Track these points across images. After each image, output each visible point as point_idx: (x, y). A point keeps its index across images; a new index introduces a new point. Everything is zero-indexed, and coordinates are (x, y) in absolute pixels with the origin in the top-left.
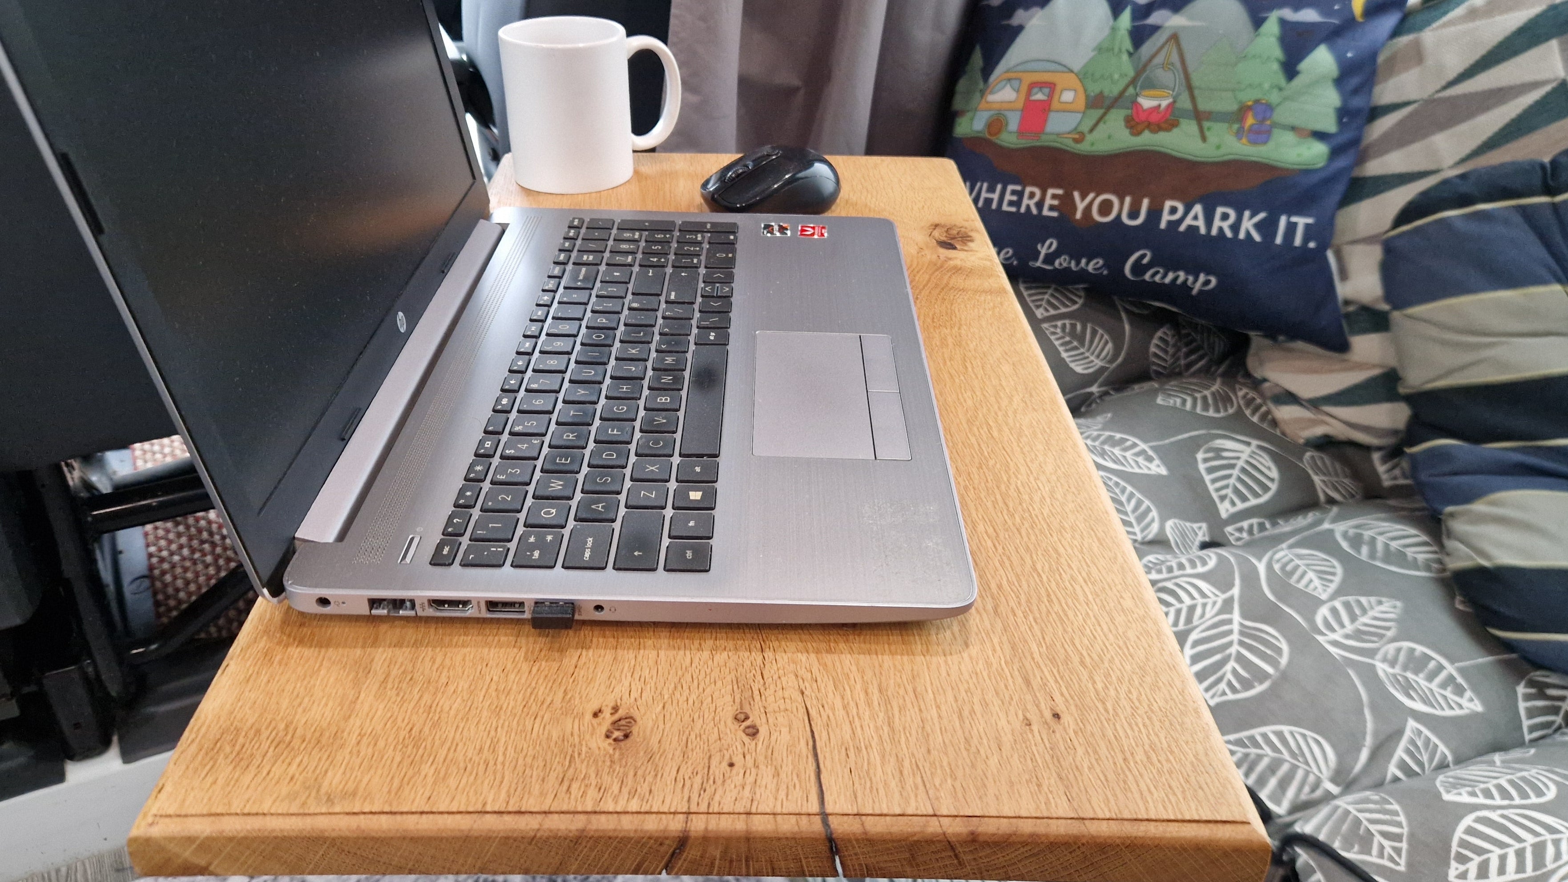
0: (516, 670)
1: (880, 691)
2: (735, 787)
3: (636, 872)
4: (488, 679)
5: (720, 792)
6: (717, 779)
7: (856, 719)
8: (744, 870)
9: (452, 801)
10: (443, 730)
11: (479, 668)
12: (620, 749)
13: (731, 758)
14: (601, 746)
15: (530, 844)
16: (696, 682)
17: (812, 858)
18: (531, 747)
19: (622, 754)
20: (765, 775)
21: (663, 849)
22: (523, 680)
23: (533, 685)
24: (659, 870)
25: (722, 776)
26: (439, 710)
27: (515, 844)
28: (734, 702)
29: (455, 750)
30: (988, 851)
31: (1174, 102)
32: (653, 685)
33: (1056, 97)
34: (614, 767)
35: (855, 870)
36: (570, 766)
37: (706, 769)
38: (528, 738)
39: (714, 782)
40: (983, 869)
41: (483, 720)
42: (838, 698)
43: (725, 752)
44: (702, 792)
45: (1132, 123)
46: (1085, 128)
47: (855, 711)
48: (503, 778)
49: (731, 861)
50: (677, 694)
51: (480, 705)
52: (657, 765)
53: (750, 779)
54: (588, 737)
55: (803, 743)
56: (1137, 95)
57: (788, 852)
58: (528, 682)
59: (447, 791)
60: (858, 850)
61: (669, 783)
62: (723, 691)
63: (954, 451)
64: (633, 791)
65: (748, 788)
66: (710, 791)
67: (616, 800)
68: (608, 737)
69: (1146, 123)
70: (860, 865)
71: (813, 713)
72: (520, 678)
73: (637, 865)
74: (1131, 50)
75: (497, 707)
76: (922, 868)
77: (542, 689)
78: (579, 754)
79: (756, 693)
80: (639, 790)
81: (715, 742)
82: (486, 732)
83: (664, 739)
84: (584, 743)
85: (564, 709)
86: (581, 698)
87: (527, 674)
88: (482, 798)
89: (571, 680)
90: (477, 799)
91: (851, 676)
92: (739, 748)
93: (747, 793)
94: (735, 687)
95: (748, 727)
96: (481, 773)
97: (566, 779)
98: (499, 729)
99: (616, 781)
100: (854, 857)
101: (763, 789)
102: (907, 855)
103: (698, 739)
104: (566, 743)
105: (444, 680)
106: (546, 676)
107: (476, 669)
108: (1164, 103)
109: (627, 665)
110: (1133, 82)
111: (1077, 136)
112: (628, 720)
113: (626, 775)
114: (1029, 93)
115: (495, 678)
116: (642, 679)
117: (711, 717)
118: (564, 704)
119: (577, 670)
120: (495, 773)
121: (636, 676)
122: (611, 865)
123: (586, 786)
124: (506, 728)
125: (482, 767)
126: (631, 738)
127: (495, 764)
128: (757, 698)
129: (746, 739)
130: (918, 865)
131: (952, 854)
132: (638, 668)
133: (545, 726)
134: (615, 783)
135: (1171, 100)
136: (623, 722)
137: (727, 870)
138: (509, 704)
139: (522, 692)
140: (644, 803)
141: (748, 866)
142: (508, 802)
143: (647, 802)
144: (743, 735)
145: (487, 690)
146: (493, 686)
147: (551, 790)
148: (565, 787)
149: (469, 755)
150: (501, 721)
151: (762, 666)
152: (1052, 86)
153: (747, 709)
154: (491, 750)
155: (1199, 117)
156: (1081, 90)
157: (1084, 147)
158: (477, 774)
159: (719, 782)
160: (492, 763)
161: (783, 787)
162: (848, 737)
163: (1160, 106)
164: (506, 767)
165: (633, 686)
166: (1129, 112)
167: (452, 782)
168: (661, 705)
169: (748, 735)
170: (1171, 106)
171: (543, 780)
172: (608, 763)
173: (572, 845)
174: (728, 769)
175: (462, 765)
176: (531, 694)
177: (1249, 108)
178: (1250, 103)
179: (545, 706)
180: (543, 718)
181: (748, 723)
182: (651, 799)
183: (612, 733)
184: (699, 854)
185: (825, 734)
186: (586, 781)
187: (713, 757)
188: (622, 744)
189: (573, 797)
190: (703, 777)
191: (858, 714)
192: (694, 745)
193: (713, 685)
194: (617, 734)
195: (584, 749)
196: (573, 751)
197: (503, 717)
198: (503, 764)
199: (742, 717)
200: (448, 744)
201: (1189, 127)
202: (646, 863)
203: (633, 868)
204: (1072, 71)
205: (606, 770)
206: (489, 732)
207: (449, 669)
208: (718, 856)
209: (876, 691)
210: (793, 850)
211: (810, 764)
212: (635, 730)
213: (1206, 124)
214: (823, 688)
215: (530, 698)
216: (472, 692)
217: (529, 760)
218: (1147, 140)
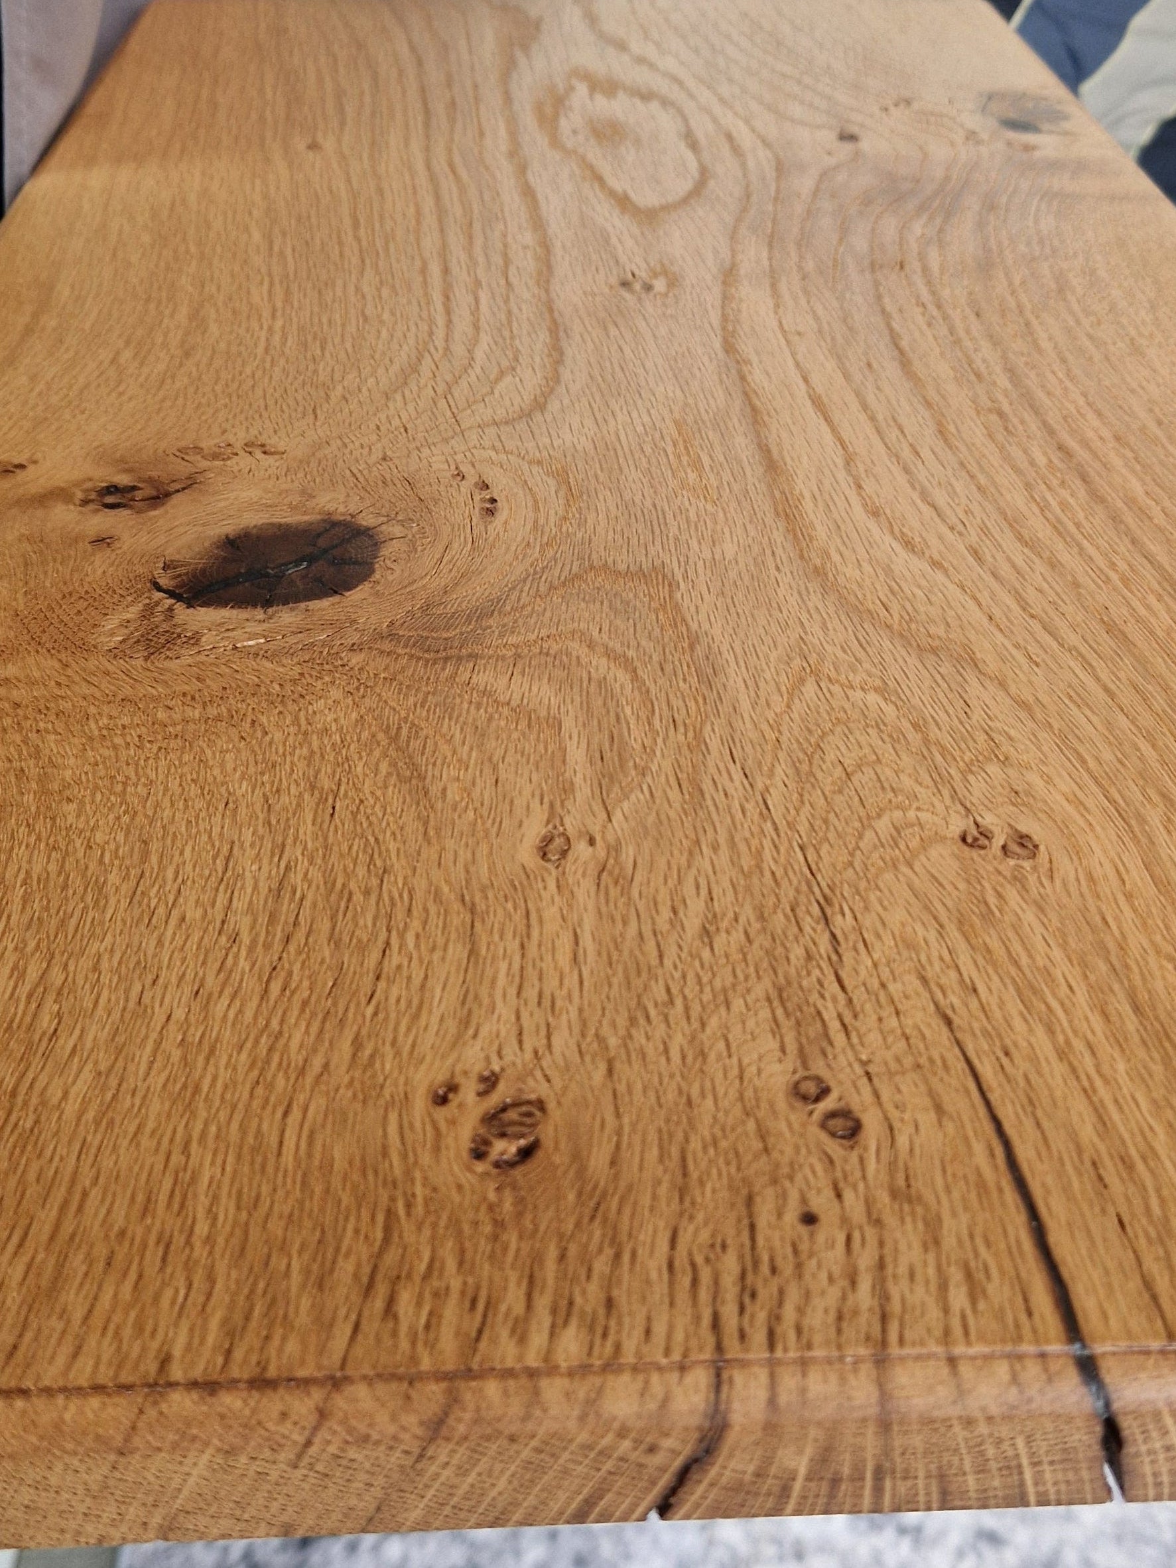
0: (228, 991)
1: (1137, 1009)
2: (831, 1279)
3: (579, 1516)
4: (160, 1017)
5: (793, 1296)
6: (779, 1262)
7: (1098, 1083)
8: (867, 1500)
9: (75, 1355)
10: (48, 1153)
11: (137, 988)
12: (514, 1187)
13: (804, 1201)
14: (463, 1181)
16: (679, 1002)
17: (1052, 1463)
18: (280, 1193)
19: (520, 1201)
20: (903, 1246)
21: (657, 1459)
22: (249, 1014)
23: (275, 1024)
24: (640, 1510)
25: (789, 1250)
26: (34, 1100)
27: (254, 1467)
28: (783, 1050)
29: (80, 1209)
32: (574, 1014)
34: (505, 1237)
36: (387, 1240)
37: (746, 1234)
38: (270, 1169)
39: (774, 1270)
41: (151, 1125)
42: (1040, 1031)
43: (787, 1184)
44: (747, 1300)
47: (1088, 1061)
48: (211, 1279)
50: (639, 1036)
51: (142, 1087)
52: (615, 1228)
53: (865, 1259)
54: (426, 1158)
55: (979, 1148)
57: (991, 1452)
58: (262, 1022)
59: (60, 1326)
61: (654, 1275)
62: (751, 1024)
63: (1148, 479)
64: (564, 1303)
65: (865, 1284)
66: (766, 1293)
67: (521, 1335)
68: (479, 1154)
71: (987, 1070)
72: (240, 1011)
73: (586, 1501)
75: (184, 1087)
77: (297, 1037)
78: (409, 1206)
79: (834, 1026)
80: (578, 1300)
81: (756, 1157)
82: (161, 1158)
83: (625, 1154)
84: (418, 1175)
85: (357, 1085)
86: (398, 1054)
87: (256, 1000)
88: (155, 1345)
89: (369, 1011)
90: (144, 1349)
91: (1057, 973)
92: (819, 1168)
93: (864, 1295)
94: (780, 1012)
95: (832, 1115)
96: (151, 1270)
97: (379, 1277)
98: (194, 1145)
99: (513, 1276)
101: (904, 1283)
103: (712, 1151)
104: (371, 1177)
105: (46, 1022)
106: (305, 1003)
107: (127, 992)
109: (503, 966)
112: (524, 1109)
113: (537, 1258)
115: (179, 1014)
116: (547, 1003)
117: (733, 1093)
118: (358, 1074)
119: (382, 984)
120: (189, 1266)
121: (531, 993)
122: (515, 1504)
123: (436, 1294)
124: (211, 1143)
125: (153, 1256)
126: (540, 1154)
127: (188, 1243)
128: (839, 1038)
129: (834, 1148)
132: (532, 974)
133: (312, 1134)
134: (512, 1285)
136: (512, 1115)
137: (822, 1501)
138: (215, 1078)
139: (249, 1045)
140: (598, 1341)
141: (878, 1490)
142: (228, 1353)
143: (605, 1335)
144: (823, 1136)
145: (158, 1044)
146: (174, 1034)
147: (342, 1312)
148: (379, 1304)
149: (119, 1221)
150: (198, 1127)
151: (834, 957)
153: (818, 1067)
154: (176, 1206)
158: (140, 1276)
159: (787, 1269)
160: (179, 1240)
161: (956, 1275)
162: (1087, 1132)
164: (218, 1250)
165: (526, 1021)
167: (74, 1299)
168: (603, 1067)
169: (833, 1135)
171: (320, 1286)
172: (488, 1229)
173: (408, 1462)
174: (803, 1230)
175: (101, 1251)
176: (271, 1050)
179: (309, 1080)
180: (305, 1110)
181: (828, 1104)
182: (612, 1323)
183: (487, 1143)
184: (751, 1468)
185: (1028, 1123)
186: (435, 1283)
187: (758, 1199)
188: (517, 1173)
189: (403, 1329)
190: (741, 1257)
191: (1098, 1067)
192: (703, 1165)
193: (723, 1010)
194: (506, 1148)
195: (419, 1190)
196: (393, 1199)
197: (203, 1114)
198: (209, 1240)
199: (811, 1088)
200: (60, 1194)
202: (609, 1497)
203: (569, 1512)
205: (484, 1246)
206: (169, 1155)
207: (59, 993)
208: (802, 1471)
209: (1126, 1009)
210: (1005, 1446)
211: (1013, 1209)
212: (547, 1132)
214: (995, 1007)
215: (268, 1061)
216: (119, 1051)
217: (276, 1227)
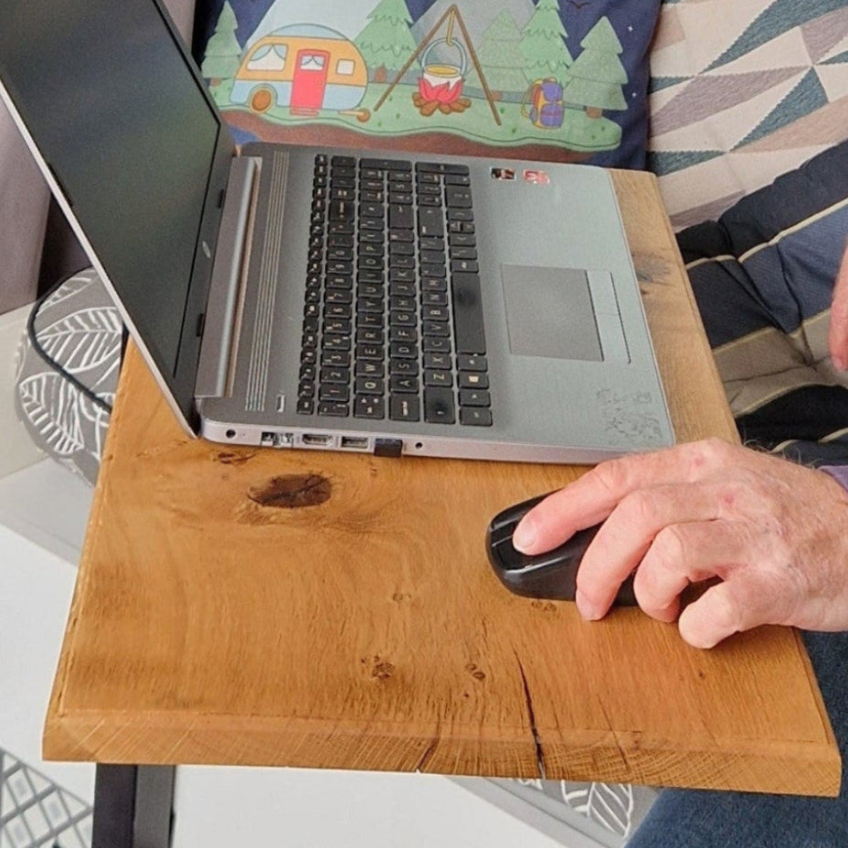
2: (470, 708)
3: (398, 770)
5: (460, 709)
6: (457, 703)
8: (476, 771)
12: (384, 683)
13: (466, 690)
14: (371, 680)
15: (327, 740)
16: (435, 642)
17: (524, 760)
19: (386, 686)
20: (491, 703)
21: (420, 749)
24: (414, 768)
25: (460, 701)
27: (317, 740)
28: (465, 657)
30: (647, 757)
31: (463, 80)
32: (403, 643)
33: (331, 69)
34: (382, 693)
35: (554, 772)
36: (350, 692)
37: (448, 698)
39: (455, 705)
40: (644, 774)
42: (543, 658)
43: (461, 688)
44: (447, 711)
45: (423, 102)
46: (370, 104)
49: (467, 762)
50: (422, 651)
52: (413, 693)
53: (480, 705)
54: (360, 675)
56: (423, 71)
57: (508, 754)
60: (557, 755)
61: (423, 704)
62: (456, 650)
64: (398, 708)
65: (479, 710)
66: (453, 709)
67: (387, 714)
68: (374, 675)
69: (437, 103)
70: (558, 768)
71: (524, 666)
73: (399, 766)
74: (411, 20)
76: (601, 772)
78: (356, 685)
79: (482, 653)
80: (402, 707)
81: (453, 681)
83: (416, 678)
84: (358, 678)
86: (350, 649)
88: (292, 708)
90: (289, 708)
92: (471, 685)
94: (465, 647)
95: (477, 673)
97: (349, 699)
99: (385, 702)
100: (553, 760)
101: (490, 710)
102: (590, 760)
103: (441, 679)
108: (453, 82)
109: (382, 629)
110: (416, 56)
111: (361, 114)
112: (387, 665)
113: (391, 698)
114: (299, 63)
116: (395, 640)
117: (449, 666)
118: (339, 653)
121: (390, 638)
122: (381, 764)
129: (476, 680)
130: (598, 770)
131: (621, 759)
132: (391, 633)
135: (459, 78)
136: (384, 667)
140: (407, 716)
141: (478, 767)
142: (311, 711)
143: (409, 715)
144: (473, 678)
147: (340, 704)
148: (349, 704)
151: (485, 635)
152: (326, 56)
153: (475, 662)
155: (491, 97)
156: (359, 60)
157: (370, 128)
159: (459, 706)
161: (504, 709)
162: (549, 683)
163: (448, 84)
165: (389, 644)
166: (416, 89)
168: (411, 657)
170: (459, 84)
171: (333, 700)
172: (378, 691)
173: (356, 743)
174: (465, 698)
177: (540, 88)
178: (540, 82)
182: (411, 713)
183: (377, 672)
184: (445, 754)
186: (364, 701)
187: (453, 690)
189: (356, 710)
190: (447, 701)
192: (438, 682)
193: (448, 646)
194: (382, 674)
195: (358, 682)
196: (351, 683)
199: (471, 667)
201: (481, 108)
202: (405, 764)
203: (395, 768)
204: (347, 40)
205: (377, 695)
208: (458, 756)
210: (511, 752)
213: (498, 105)
214: (531, 651)
218: (439, 121)
